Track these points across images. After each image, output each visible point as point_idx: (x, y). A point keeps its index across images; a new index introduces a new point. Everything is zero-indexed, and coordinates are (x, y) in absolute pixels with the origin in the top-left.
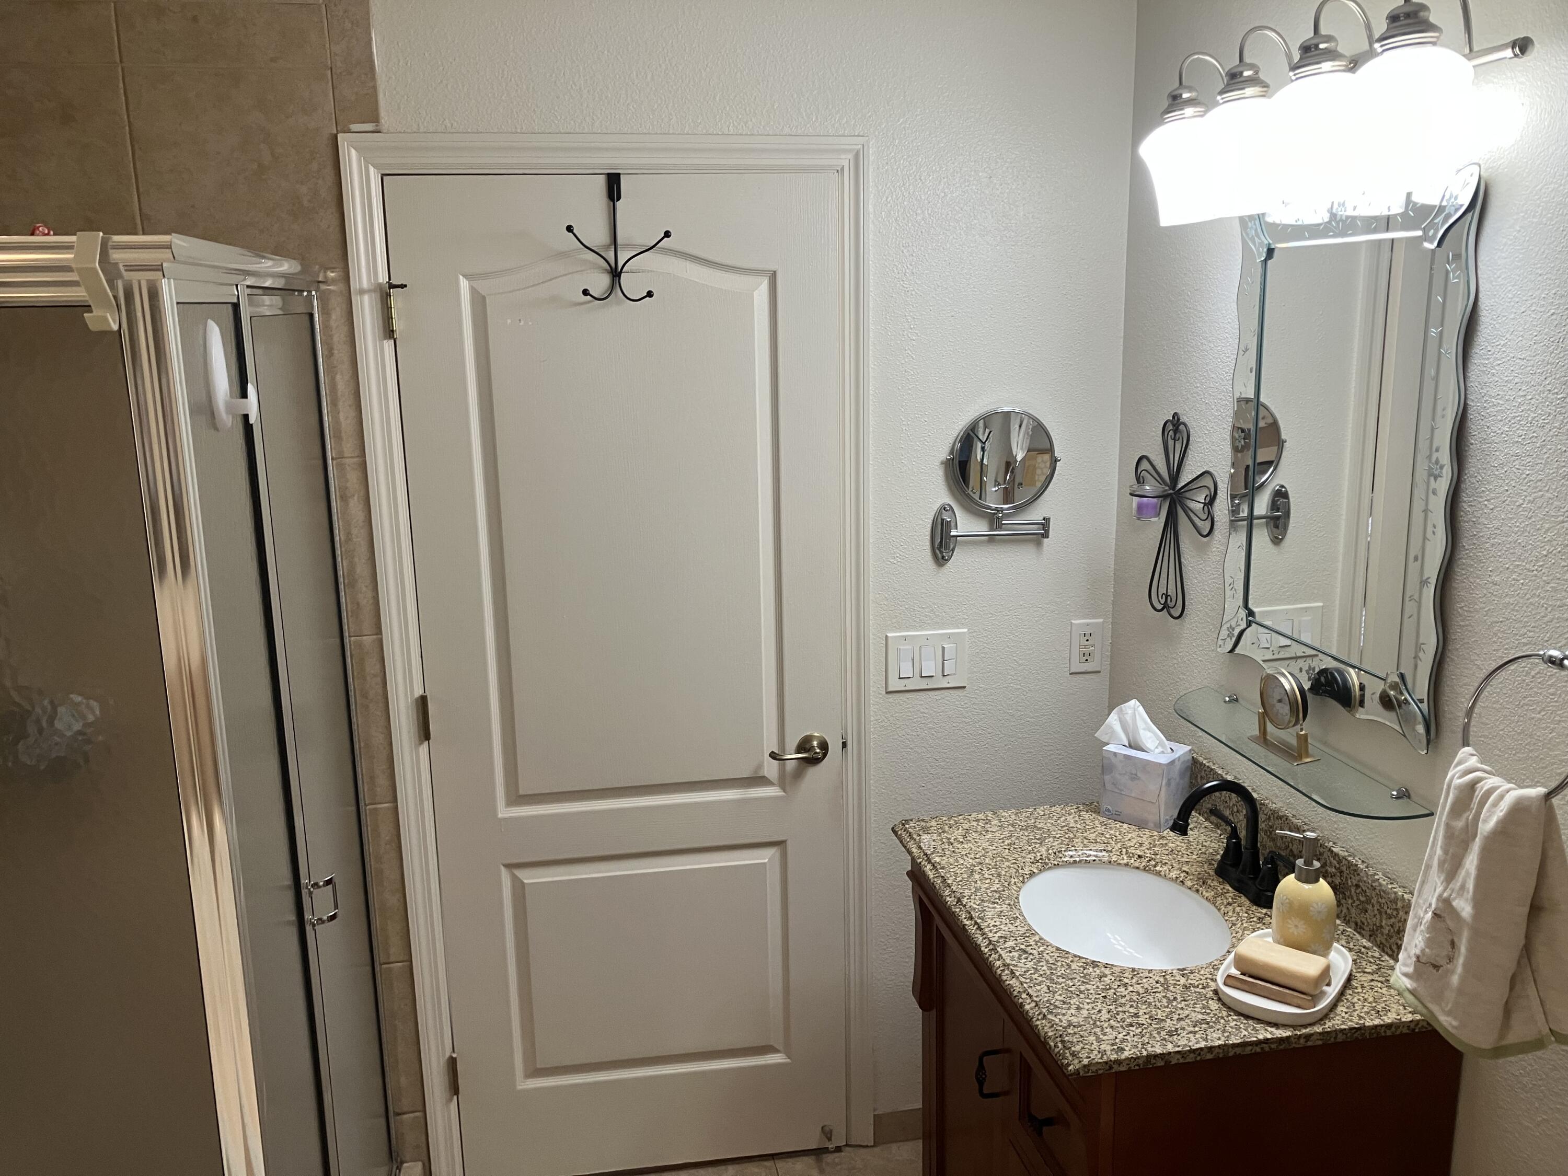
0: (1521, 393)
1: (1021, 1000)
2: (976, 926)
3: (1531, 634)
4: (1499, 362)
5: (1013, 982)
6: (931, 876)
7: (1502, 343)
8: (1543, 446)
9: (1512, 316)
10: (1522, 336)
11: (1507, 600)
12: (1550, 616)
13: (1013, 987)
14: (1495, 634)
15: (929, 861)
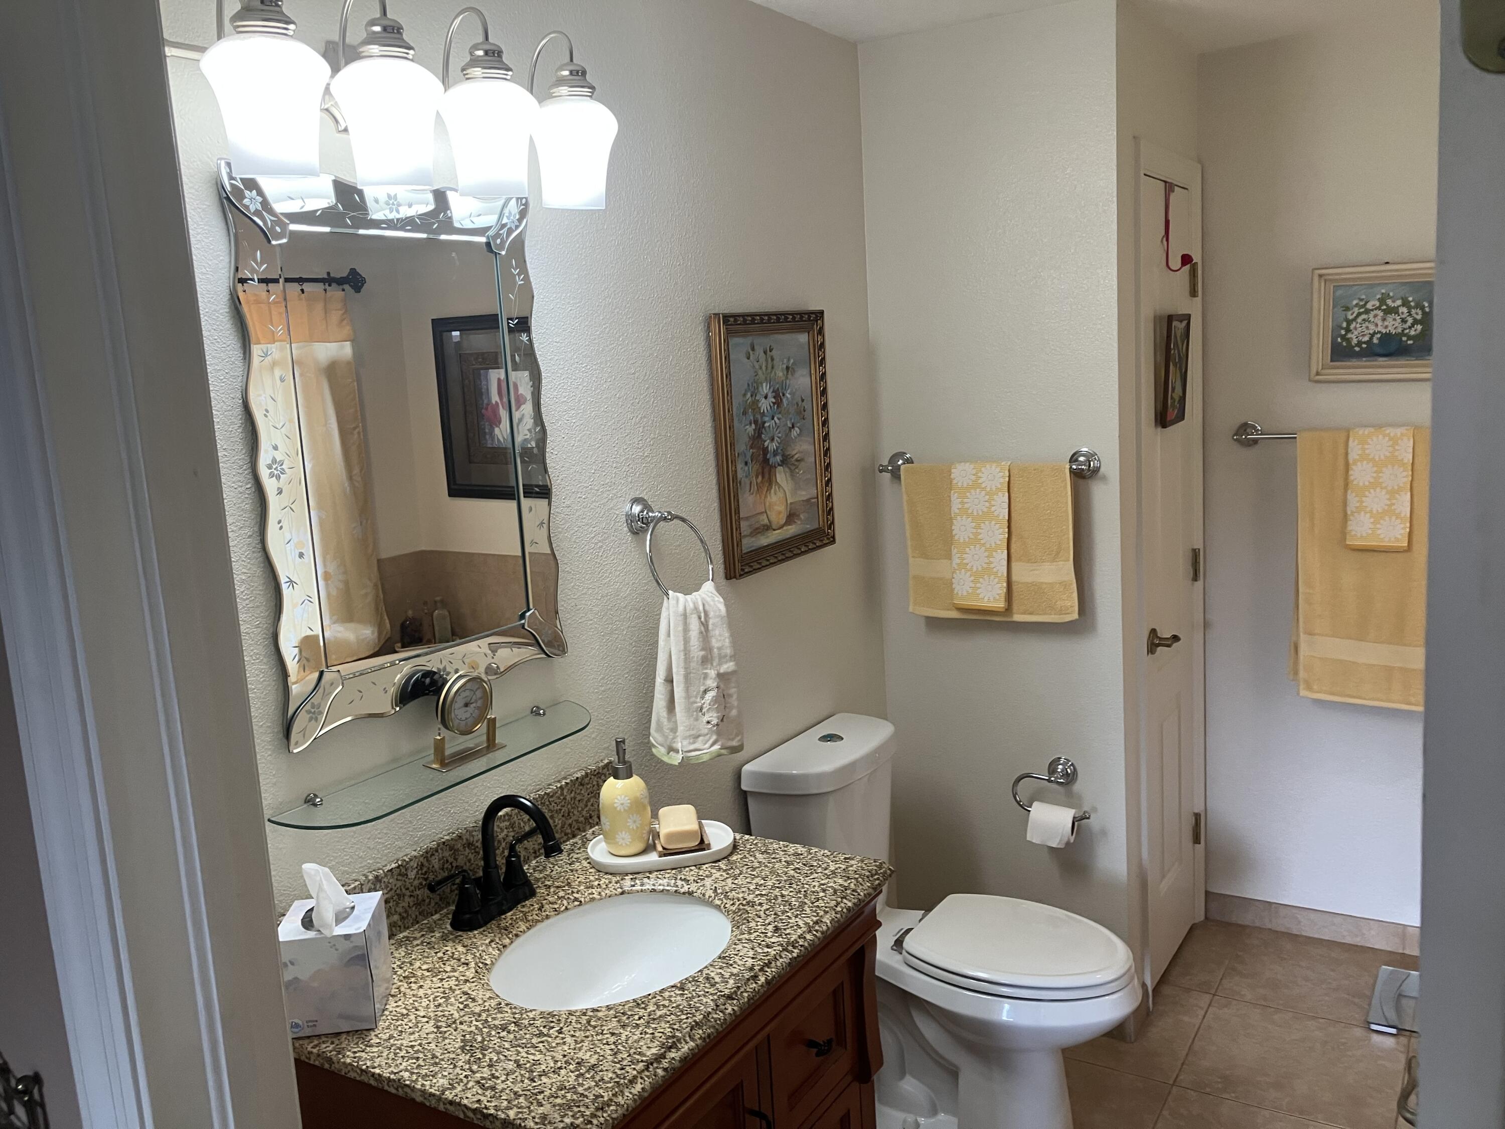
0: (561, 367)
1: (845, 910)
2: (766, 969)
3: (594, 529)
4: (543, 346)
5: (827, 919)
6: (692, 1044)
7: (543, 331)
8: (580, 401)
9: (546, 312)
10: (555, 326)
11: (577, 514)
12: (603, 511)
13: (833, 919)
14: (575, 542)
15: (659, 1058)
